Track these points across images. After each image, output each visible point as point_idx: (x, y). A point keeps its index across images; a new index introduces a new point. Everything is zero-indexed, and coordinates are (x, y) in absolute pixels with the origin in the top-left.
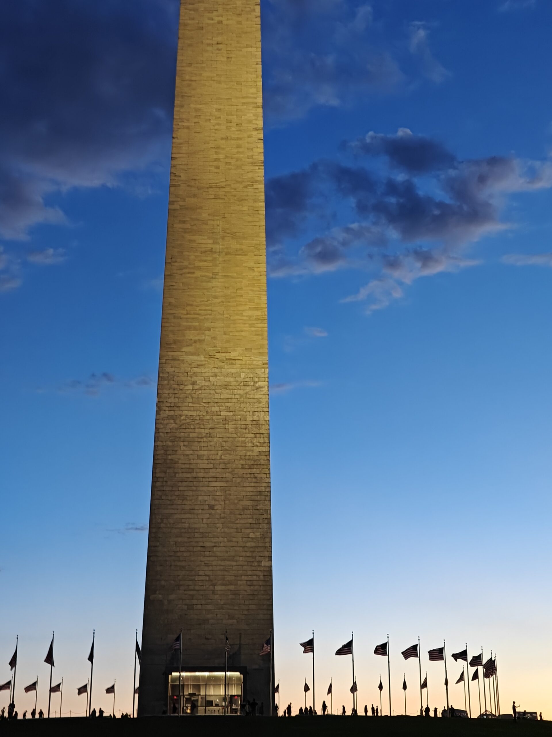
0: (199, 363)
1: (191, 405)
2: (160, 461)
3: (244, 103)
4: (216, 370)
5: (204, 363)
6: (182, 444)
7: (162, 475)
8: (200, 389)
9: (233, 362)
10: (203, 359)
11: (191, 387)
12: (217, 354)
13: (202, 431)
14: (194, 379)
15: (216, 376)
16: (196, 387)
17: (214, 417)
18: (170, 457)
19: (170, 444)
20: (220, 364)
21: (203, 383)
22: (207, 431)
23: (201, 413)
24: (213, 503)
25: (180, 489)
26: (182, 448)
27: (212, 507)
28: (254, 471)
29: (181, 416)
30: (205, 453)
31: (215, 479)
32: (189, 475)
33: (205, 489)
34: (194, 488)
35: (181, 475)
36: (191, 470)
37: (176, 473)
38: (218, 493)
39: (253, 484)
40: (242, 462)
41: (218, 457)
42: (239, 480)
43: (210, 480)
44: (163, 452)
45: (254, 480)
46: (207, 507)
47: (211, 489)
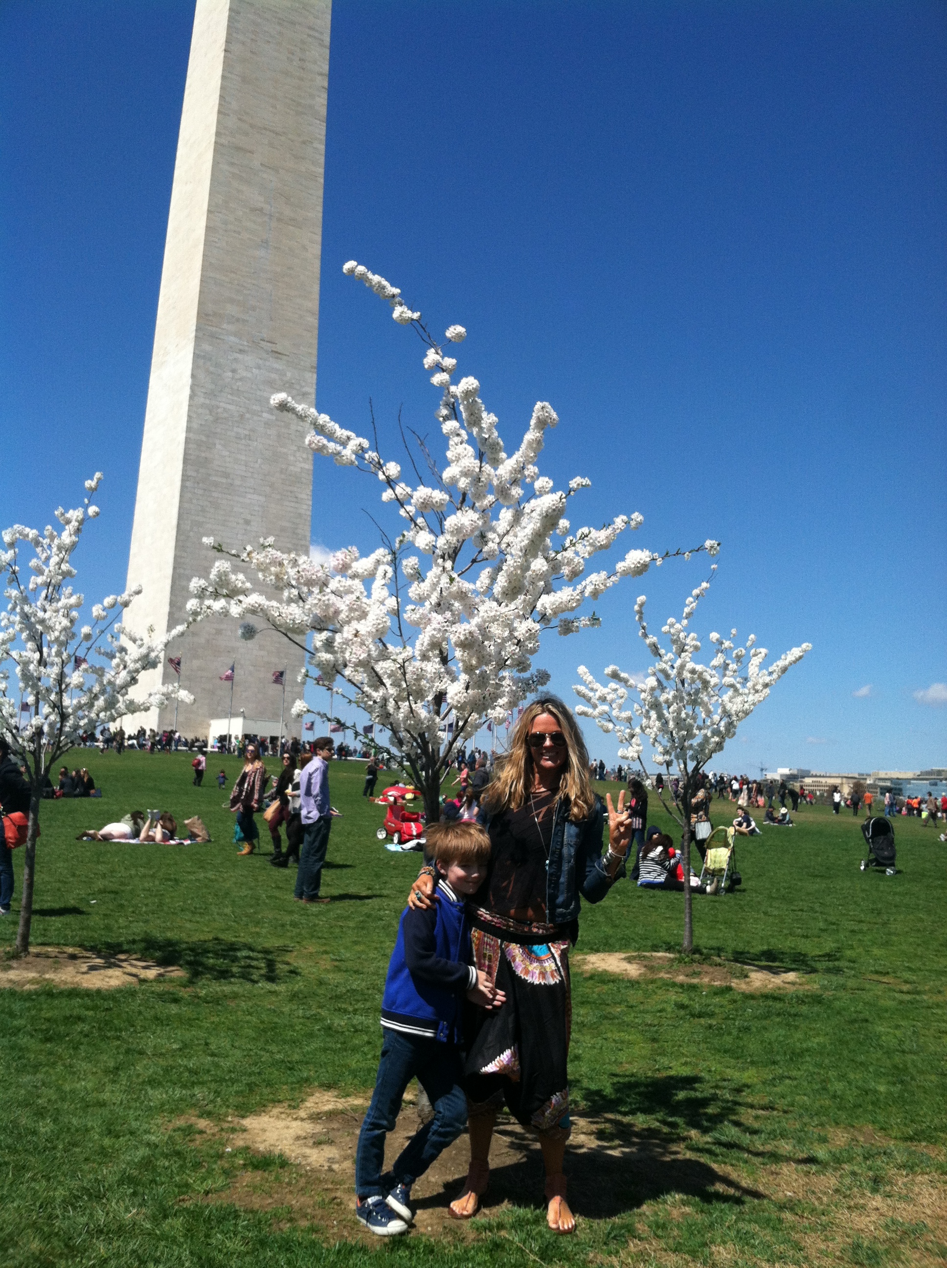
0: (241, 347)
1: (229, 396)
2: (192, 457)
3: (309, 36)
4: (261, 362)
5: (246, 348)
6: (217, 441)
7: (194, 474)
8: (241, 379)
9: (280, 356)
10: (245, 343)
11: (230, 374)
12: (262, 342)
13: (240, 430)
14: (235, 366)
15: (259, 367)
16: (238, 376)
17: (255, 418)
18: (203, 455)
19: (204, 439)
20: (265, 355)
21: (244, 374)
22: (247, 433)
23: (241, 409)
24: (249, 517)
25: (215, 494)
26: (218, 447)
27: (247, 522)
28: (295, 489)
29: (218, 407)
30: (243, 458)
31: (252, 491)
32: (224, 480)
33: (241, 499)
34: (229, 497)
35: (214, 478)
36: (226, 475)
37: (210, 475)
38: (257, 508)
39: (293, 504)
40: (283, 476)
41: (257, 466)
42: (278, 497)
43: (247, 490)
44: (195, 446)
45: (295, 500)
46: (241, 521)
47: (248, 501)
